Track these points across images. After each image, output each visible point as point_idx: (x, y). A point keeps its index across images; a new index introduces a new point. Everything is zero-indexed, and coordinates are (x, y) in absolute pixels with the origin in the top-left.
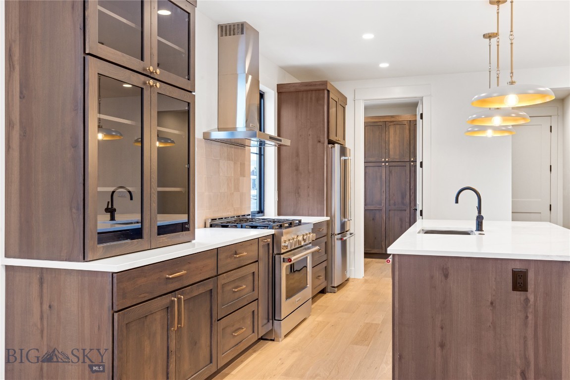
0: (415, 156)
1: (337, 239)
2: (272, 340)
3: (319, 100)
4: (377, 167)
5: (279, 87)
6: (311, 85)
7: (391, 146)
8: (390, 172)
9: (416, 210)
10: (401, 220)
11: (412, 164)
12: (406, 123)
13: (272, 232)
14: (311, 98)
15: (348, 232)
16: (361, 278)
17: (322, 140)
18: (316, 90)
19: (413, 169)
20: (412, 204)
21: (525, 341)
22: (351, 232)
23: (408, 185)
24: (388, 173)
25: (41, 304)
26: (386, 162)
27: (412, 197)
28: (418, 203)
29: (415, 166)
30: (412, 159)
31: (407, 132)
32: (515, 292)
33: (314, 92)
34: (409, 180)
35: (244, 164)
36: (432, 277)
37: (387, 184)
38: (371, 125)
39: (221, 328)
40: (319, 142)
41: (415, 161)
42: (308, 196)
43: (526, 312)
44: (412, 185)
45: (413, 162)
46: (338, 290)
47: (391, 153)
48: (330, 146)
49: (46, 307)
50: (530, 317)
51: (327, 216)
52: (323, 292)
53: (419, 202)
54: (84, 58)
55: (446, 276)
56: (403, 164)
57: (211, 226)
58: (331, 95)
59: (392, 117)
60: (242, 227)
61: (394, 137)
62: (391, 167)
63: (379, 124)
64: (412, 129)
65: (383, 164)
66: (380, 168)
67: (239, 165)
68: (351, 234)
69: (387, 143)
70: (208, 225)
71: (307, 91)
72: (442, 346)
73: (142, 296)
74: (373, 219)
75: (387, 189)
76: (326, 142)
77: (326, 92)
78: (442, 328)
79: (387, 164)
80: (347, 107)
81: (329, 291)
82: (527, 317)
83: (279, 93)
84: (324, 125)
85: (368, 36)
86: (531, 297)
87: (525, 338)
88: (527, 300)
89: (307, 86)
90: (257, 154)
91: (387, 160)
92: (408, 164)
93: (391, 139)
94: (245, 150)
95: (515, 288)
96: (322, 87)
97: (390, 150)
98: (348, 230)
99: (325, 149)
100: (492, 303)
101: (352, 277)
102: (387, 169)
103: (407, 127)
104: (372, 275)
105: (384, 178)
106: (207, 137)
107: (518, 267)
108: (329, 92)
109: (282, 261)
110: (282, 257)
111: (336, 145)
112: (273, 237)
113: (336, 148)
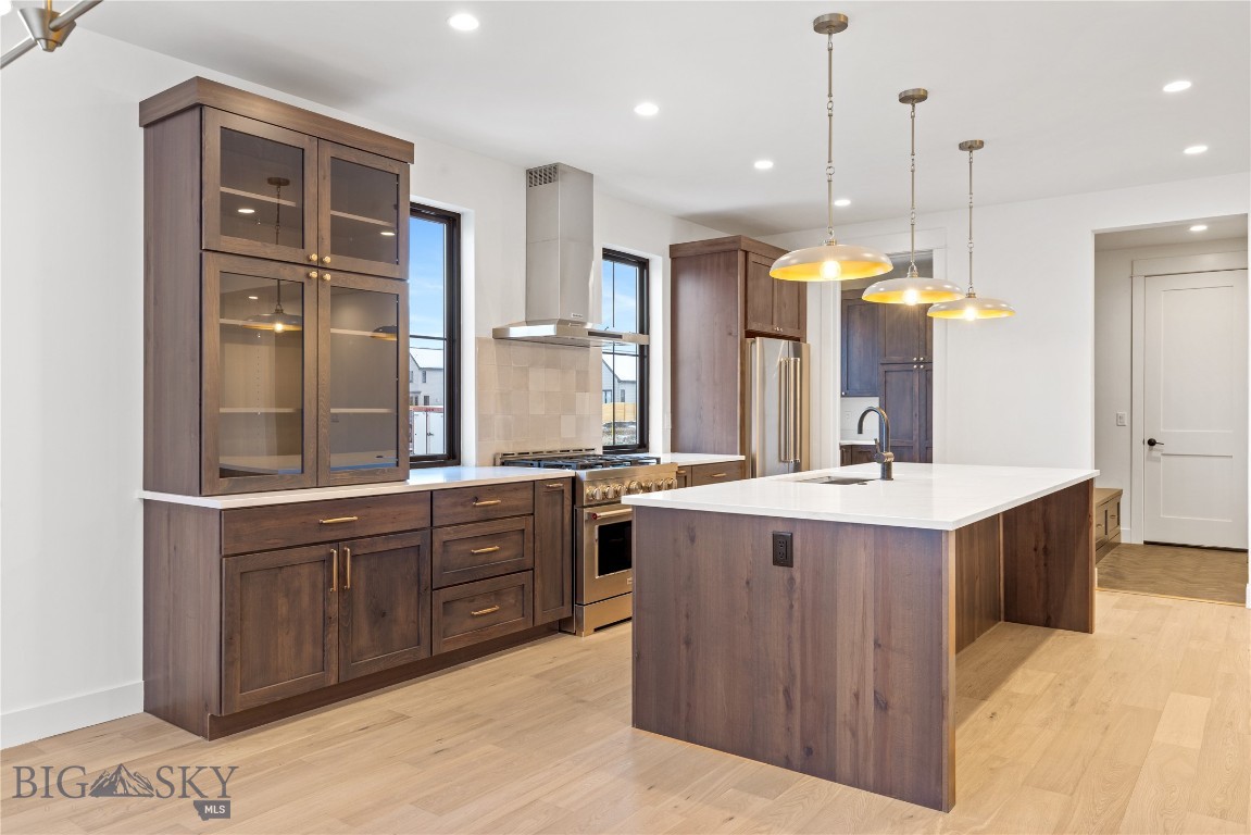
2: (570, 633)
4: (905, 373)
5: (673, 249)
8: (928, 381)
13: (569, 473)
14: (719, 265)
17: (734, 331)
18: (724, 252)
21: (790, 643)
24: (923, 381)
25: (169, 545)
26: (919, 363)
32: (777, 567)
33: (720, 255)
35: (587, 372)
36: (675, 540)
37: (922, 402)
39: (441, 601)
40: (730, 334)
42: (715, 422)
43: (791, 599)
48: (749, 340)
49: (172, 548)
50: (796, 606)
54: (201, 255)
55: (693, 540)
57: (503, 464)
58: (752, 258)
60: (539, 466)
62: (929, 373)
65: (915, 367)
66: (911, 373)
67: (575, 374)
69: (922, 330)
70: (498, 461)
71: (712, 253)
72: (688, 643)
73: (272, 541)
75: (922, 411)
76: (741, 333)
77: (741, 255)
78: (687, 616)
79: (922, 367)
82: (792, 606)
83: (674, 259)
84: (737, 307)
85: (764, 165)
86: (797, 576)
87: (789, 637)
88: (792, 579)
91: (921, 359)
95: (776, 562)
96: (732, 247)
99: (739, 346)
100: (748, 583)
102: (923, 375)
105: (918, 390)
106: (500, 336)
107: (781, 529)
108: (746, 253)
109: (585, 517)
110: (586, 511)
111: (758, 338)
112: (574, 480)
113: (758, 343)
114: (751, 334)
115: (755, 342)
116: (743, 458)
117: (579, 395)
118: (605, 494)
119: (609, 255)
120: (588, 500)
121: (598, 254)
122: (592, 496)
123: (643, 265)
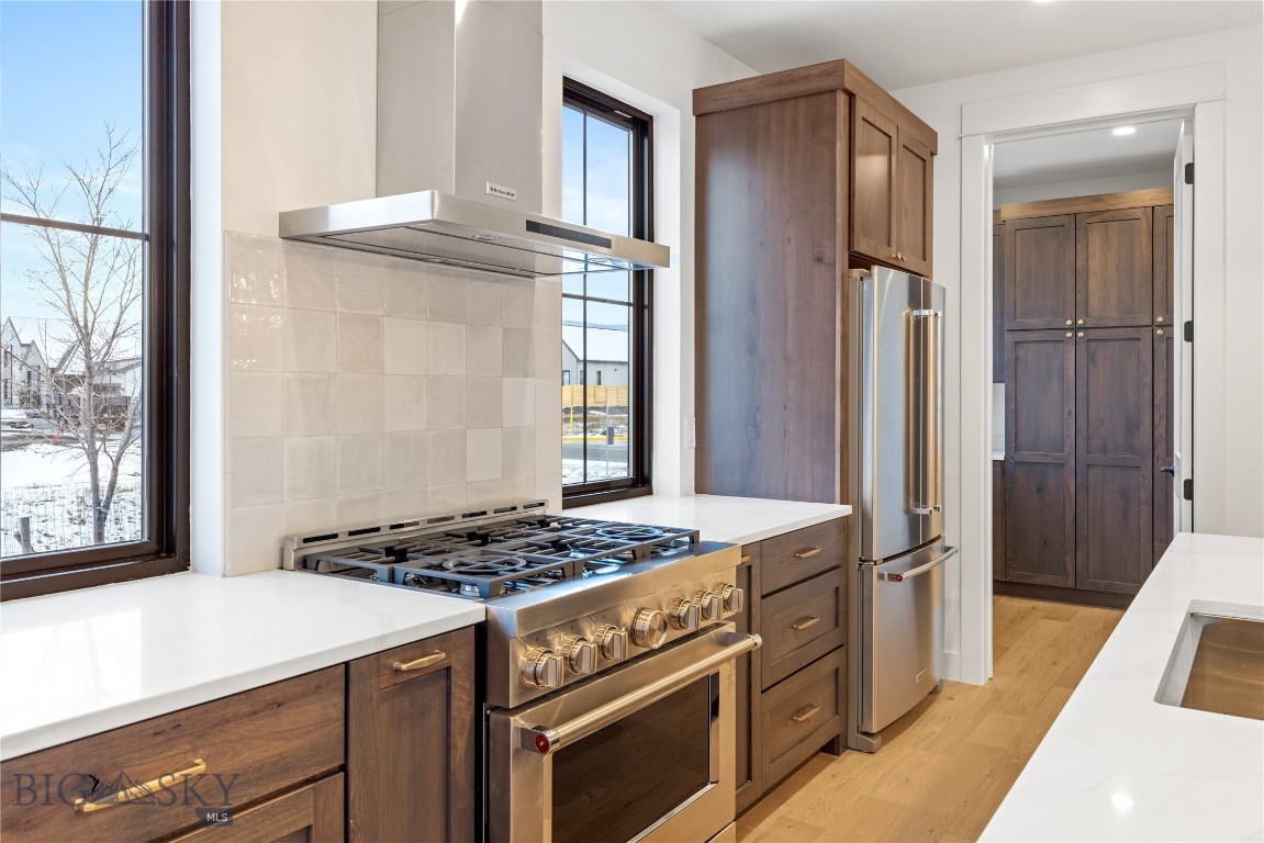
0: (1169, 311)
1: (881, 577)
3: (820, 126)
4: (1051, 344)
5: (699, 95)
6: (793, 81)
7: (1094, 283)
8: (1091, 357)
9: (1172, 472)
10: (1125, 495)
11: (1159, 332)
12: (1139, 213)
14: (795, 124)
15: (934, 545)
16: (982, 682)
17: (827, 253)
18: (808, 96)
19: (1161, 348)
20: (1160, 451)
22: (947, 544)
23: (1147, 393)
24: (1082, 358)
26: (1076, 329)
27: (1160, 430)
28: (1177, 452)
29: (1170, 339)
30: (1160, 319)
31: (1145, 239)
33: (802, 102)
34: (1148, 379)
35: (528, 334)
37: (1082, 392)
38: (1034, 224)
40: (820, 260)
41: (1169, 325)
42: (785, 436)
44: (1160, 394)
45: (1161, 326)
46: (884, 742)
47: (1094, 302)
48: (856, 273)
51: (843, 502)
52: (832, 748)
53: (1180, 452)
56: (1131, 333)
57: (302, 564)
58: (861, 110)
59: (1096, 199)
60: (392, 580)
61: (1100, 256)
62: (1093, 344)
63: (1056, 221)
64: (1159, 228)
65: (1069, 334)
66: (1060, 344)
67: (500, 337)
68: (947, 549)
69: (1079, 275)
70: (291, 559)
71: (781, 101)
74: (1039, 490)
75: (1082, 407)
76: (841, 259)
77: (842, 99)
79: (1080, 334)
80: (939, 164)
81: (851, 743)
83: (701, 116)
84: (835, 205)
89: (780, 83)
90: (629, 304)
91: (1080, 322)
92: (1146, 334)
93: (1095, 264)
94: (533, 286)
96: (826, 83)
97: (1091, 294)
98: (933, 536)
99: (838, 284)
101: (953, 677)
102: (1082, 348)
103: (1144, 225)
104: (1023, 671)
105: (1072, 373)
108: (851, 96)
109: (514, 741)
110: (517, 721)
111: (876, 269)
112: (484, 634)
113: (876, 277)
114: (860, 261)
115: (870, 276)
116: (847, 510)
117: (509, 383)
118: (571, 662)
119: (577, 95)
120: (524, 689)
121: (553, 92)
122: (535, 677)
123: (641, 125)
